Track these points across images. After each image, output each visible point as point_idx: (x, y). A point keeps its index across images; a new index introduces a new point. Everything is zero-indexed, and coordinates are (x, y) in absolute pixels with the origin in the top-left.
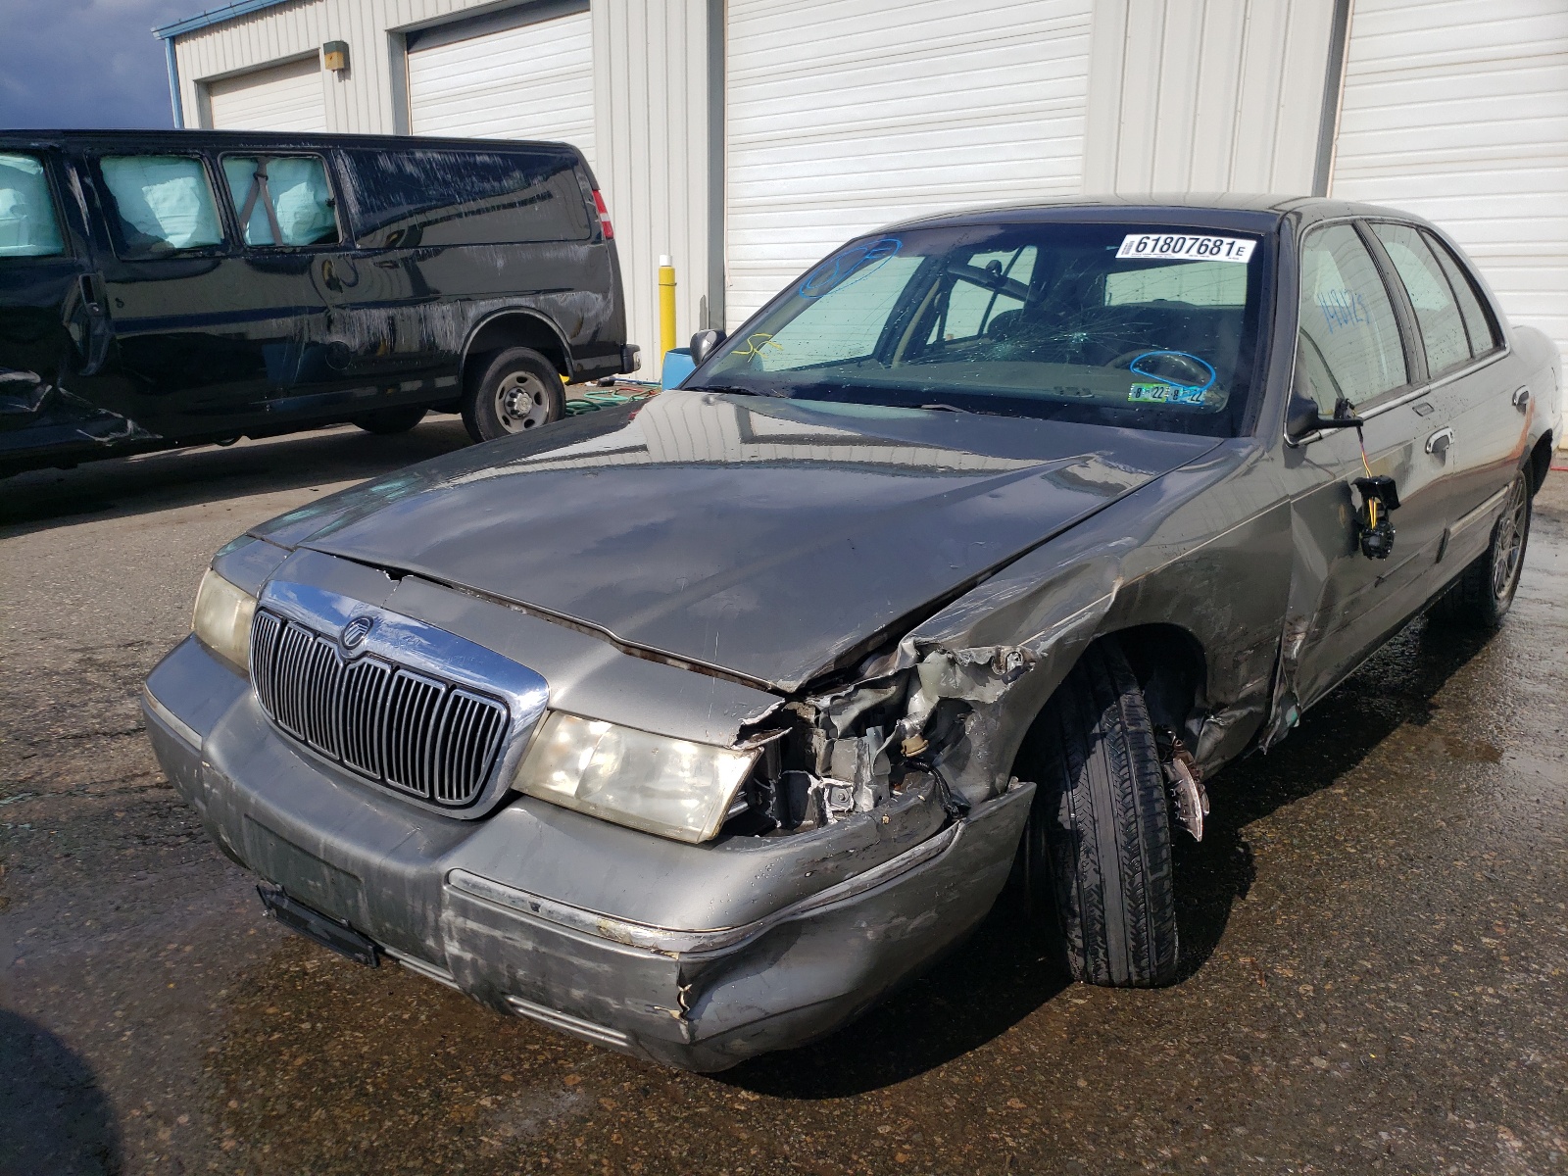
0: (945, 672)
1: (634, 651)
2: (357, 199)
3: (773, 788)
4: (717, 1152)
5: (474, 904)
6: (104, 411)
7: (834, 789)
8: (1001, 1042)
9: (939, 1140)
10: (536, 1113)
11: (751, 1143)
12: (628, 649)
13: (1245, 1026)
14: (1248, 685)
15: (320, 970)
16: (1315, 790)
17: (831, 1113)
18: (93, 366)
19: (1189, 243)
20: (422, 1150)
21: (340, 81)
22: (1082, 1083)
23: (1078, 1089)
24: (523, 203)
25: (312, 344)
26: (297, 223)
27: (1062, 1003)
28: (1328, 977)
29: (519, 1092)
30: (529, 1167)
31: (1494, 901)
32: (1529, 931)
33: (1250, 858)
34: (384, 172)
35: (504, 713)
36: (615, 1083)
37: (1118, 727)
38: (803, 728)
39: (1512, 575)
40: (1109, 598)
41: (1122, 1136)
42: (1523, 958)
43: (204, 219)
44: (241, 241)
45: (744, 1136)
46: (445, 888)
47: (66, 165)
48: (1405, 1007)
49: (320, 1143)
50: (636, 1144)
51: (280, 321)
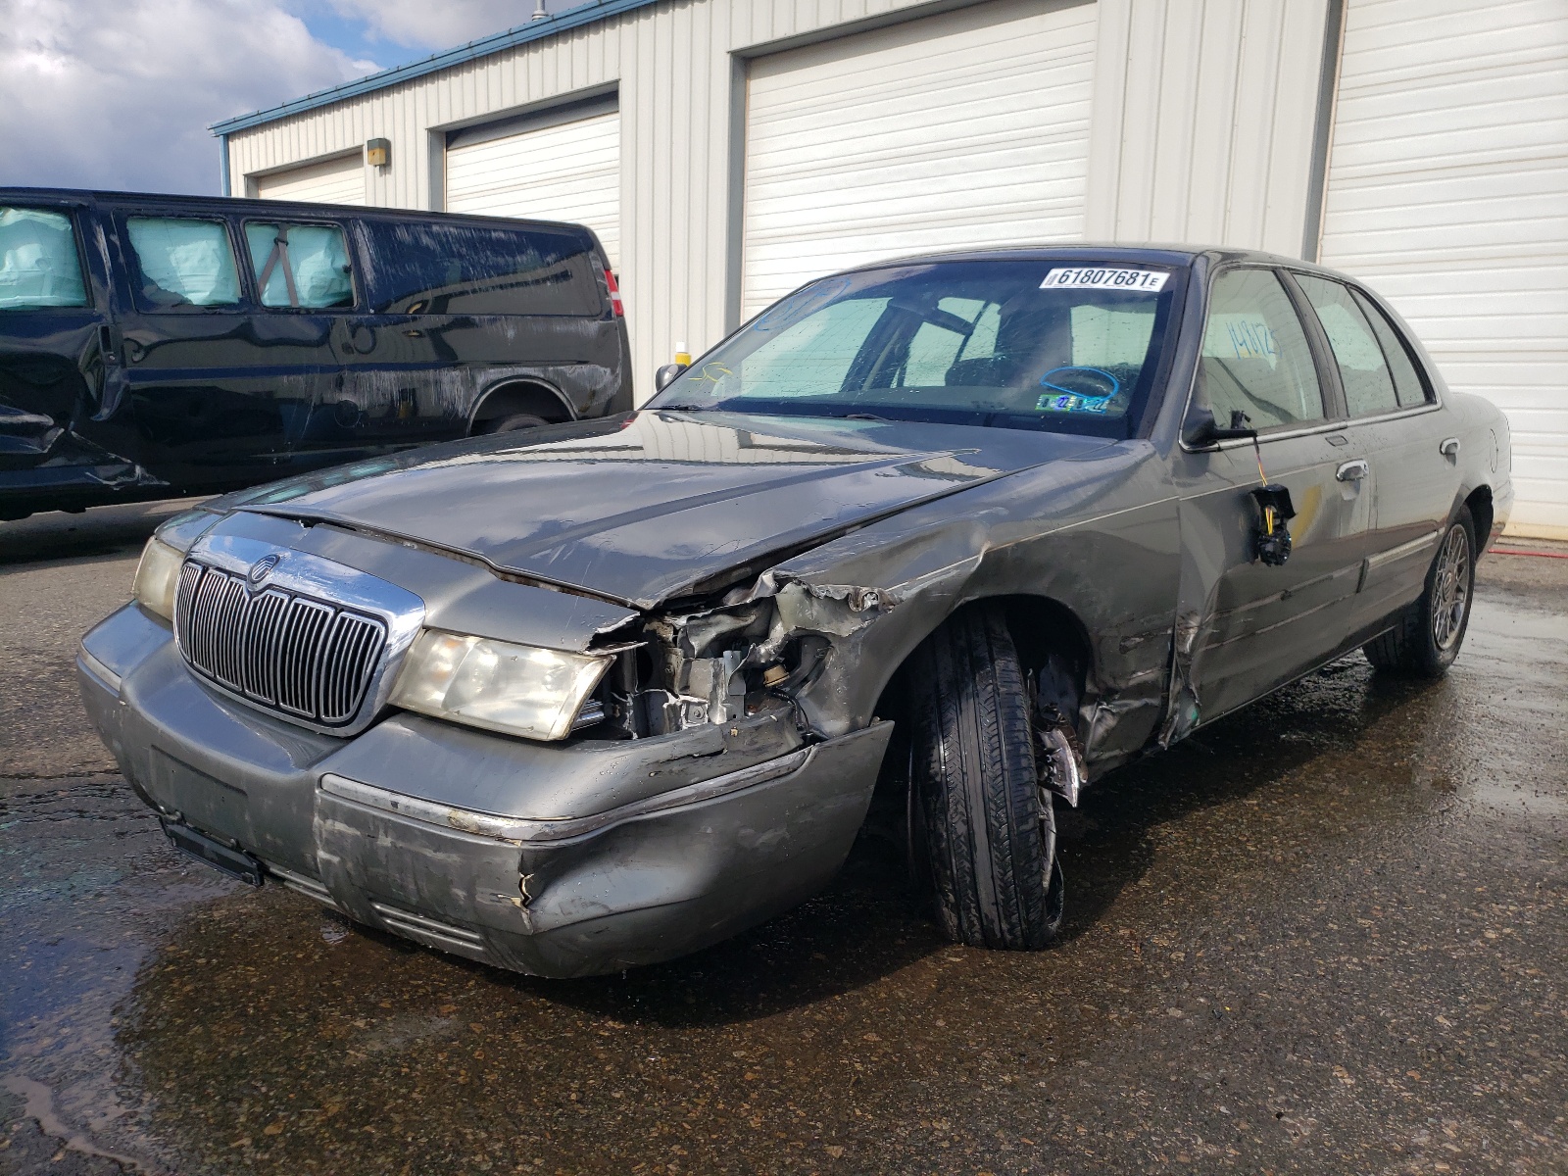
0: (801, 602)
1: (511, 577)
2: (374, 267)
3: (630, 702)
4: (573, 1068)
5: (341, 805)
6: (113, 456)
7: (691, 707)
8: (871, 990)
9: (789, 1063)
10: (407, 1033)
11: (608, 1062)
12: (505, 575)
13: (1111, 983)
14: (1140, 674)
15: (227, 918)
16: (1229, 800)
17: (691, 1040)
18: (105, 412)
19: (1107, 275)
20: (289, 1060)
21: (381, 175)
22: (940, 1023)
23: (936, 1027)
24: (537, 282)
25: (322, 404)
26: (313, 287)
27: (937, 961)
28: (1201, 946)
29: (393, 1017)
30: (388, 1075)
31: (1378, 891)
32: (1405, 915)
33: (1150, 851)
34: (400, 243)
35: (383, 633)
36: (488, 1012)
37: (990, 688)
38: (660, 648)
39: (1457, 629)
40: (977, 559)
41: (968, 1065)
42: (1393, 936)
43: (223, 280)
44: (258, 303)
45: (602, 1056)
46: (317, 791)
47: (94, 222)
48: (1268, 971)
49: (191, 1052)
50: (496, 1060)
51: (292, 378)
